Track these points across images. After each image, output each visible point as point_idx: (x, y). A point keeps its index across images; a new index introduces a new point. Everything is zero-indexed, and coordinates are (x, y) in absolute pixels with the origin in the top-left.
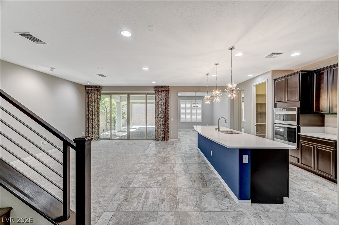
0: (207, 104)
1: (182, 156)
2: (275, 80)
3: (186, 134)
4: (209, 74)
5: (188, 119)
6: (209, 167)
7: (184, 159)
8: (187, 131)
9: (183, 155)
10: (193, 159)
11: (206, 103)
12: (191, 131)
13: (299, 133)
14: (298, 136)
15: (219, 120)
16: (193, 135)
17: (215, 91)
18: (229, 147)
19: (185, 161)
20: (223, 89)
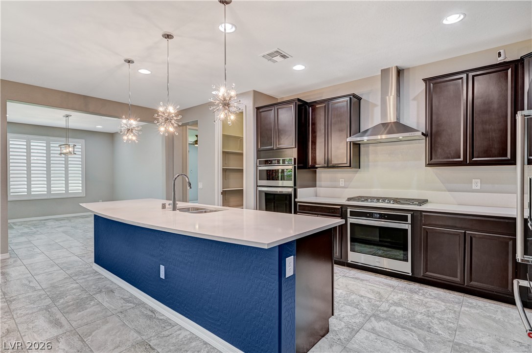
0: (128, 140)
1: (47, 308)
2: (258, 109)
3: (34, 233)
4: (133, 62)
5: (39, 189)
6: (153, 311)
7: (59, 316)
8: (35, 226)
9: (48, 301)
10: (92, 303)
11: (125, 138)
12: (51, 223)
13: (296, 200)
14: (295, 203)
15: (174, 181)
16: (64, 232)
17: (126, 118)
18: (268, 244)
19: (63, 320)
20: (147, 115)
